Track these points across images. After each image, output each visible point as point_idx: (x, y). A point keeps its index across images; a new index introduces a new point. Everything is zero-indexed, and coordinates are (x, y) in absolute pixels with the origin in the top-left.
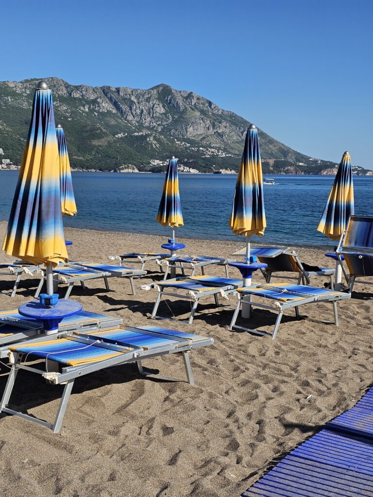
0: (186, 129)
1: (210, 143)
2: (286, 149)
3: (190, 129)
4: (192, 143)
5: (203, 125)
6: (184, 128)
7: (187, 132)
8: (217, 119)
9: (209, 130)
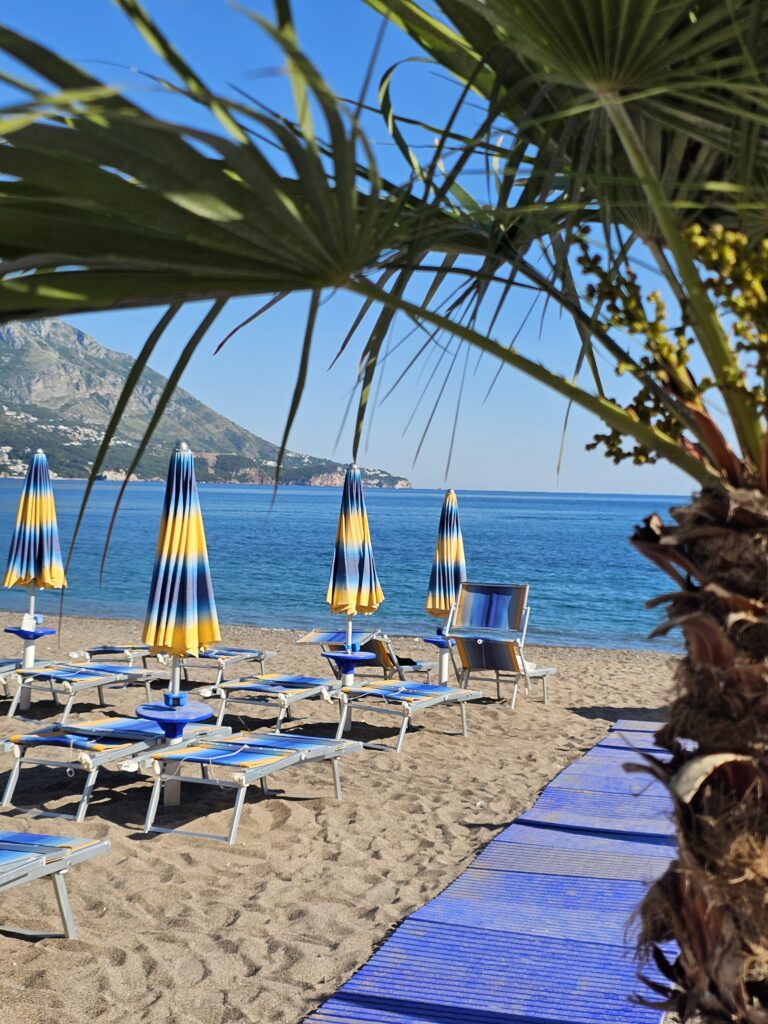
0: (29, 386)
1: (82, 417)
2: (239, 433)
3: (38, 387)
4: (43, 414)
5: (64, 378)
6: (24, 383)
7: (30, 392)
8: (97, 368)
9: (78, 389)
